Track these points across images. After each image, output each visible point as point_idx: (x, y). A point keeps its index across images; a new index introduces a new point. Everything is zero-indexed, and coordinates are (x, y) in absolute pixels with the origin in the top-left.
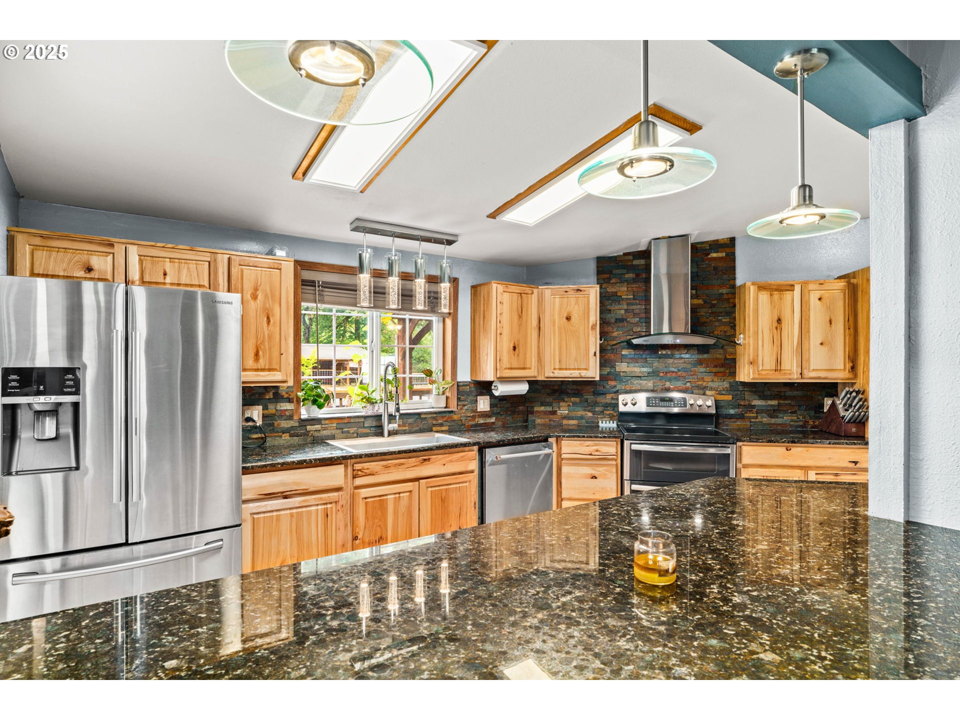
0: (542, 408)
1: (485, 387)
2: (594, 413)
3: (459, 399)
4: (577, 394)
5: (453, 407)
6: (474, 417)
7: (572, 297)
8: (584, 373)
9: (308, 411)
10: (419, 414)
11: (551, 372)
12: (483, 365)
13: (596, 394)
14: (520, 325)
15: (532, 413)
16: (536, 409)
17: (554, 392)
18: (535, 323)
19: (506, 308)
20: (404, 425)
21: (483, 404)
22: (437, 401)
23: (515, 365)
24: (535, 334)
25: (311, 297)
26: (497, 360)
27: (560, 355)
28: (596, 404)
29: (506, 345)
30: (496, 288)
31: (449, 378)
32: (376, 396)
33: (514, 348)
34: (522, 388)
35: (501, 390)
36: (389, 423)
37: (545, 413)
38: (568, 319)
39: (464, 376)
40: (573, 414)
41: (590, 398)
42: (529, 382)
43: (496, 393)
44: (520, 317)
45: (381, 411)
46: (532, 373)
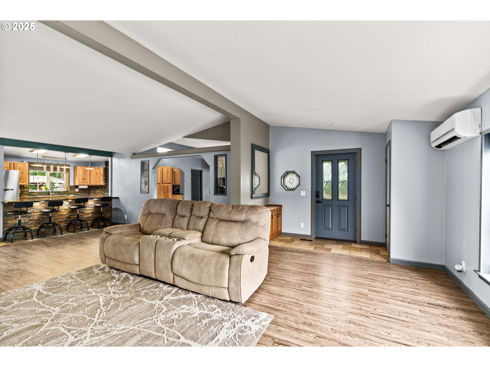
0: (93, 191)
1: (77, 187)
2: (105, 192)
3: (70, 189)
4: (101, 188)
5: (69, 190)
6: (74, 193)
7: (97, 169)
8: (100, 184)
9: (31, 190)
10: (60, 192)
11: (93, 183)
12: (76, 182)
13: (105, 188)
14: (85, 175)
15: (90, 192)
16: (91, 191)
17: (96, 188)
18: (89, 174)
19: (81, 171)
20: (56, 194)
21: (77, 190)
22: (65, 189)
23: (83, 182)
24: (89, 176)
25: (32, 169)
26: (79, 181)
27: (95, 180)
28: (105, 190)
29: (81, 178)
30: (78, 168)
31: (68, 185)
32: (48, 188)
33: (83, 179)
34: (87, 187)
35: (80, 187)
36: (52, 193)
37: (93, 192)
38: (96, 173)
39: (72, 184)
40: (100, 192)
41: (104, 189)
42: (88, 186)
43: (79, 188)
44: (85, 173)
45: (50, 191)
46: (88, 184)
